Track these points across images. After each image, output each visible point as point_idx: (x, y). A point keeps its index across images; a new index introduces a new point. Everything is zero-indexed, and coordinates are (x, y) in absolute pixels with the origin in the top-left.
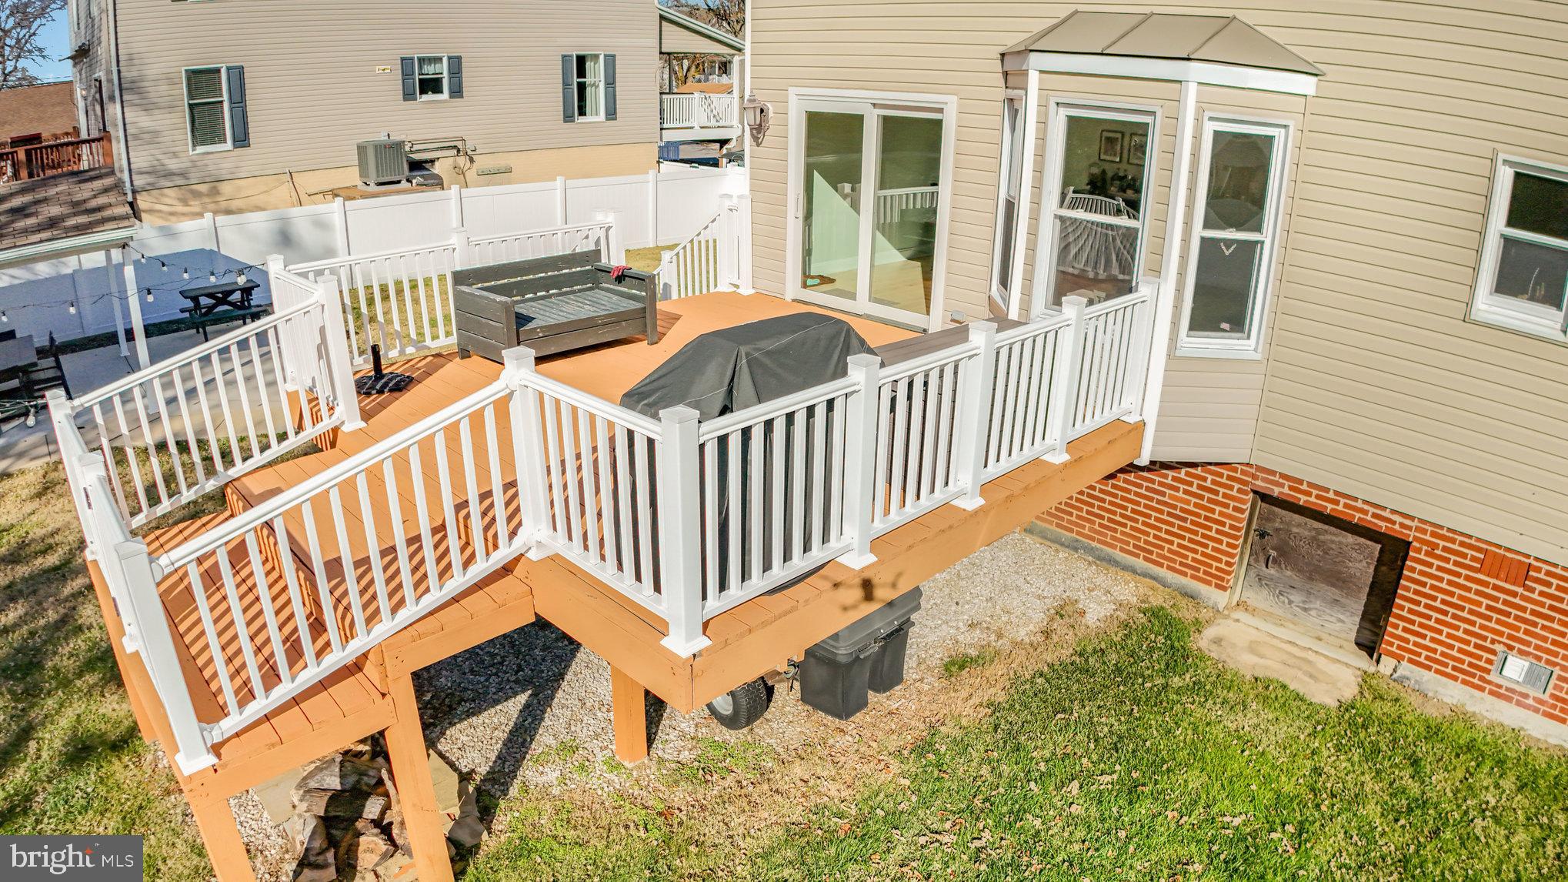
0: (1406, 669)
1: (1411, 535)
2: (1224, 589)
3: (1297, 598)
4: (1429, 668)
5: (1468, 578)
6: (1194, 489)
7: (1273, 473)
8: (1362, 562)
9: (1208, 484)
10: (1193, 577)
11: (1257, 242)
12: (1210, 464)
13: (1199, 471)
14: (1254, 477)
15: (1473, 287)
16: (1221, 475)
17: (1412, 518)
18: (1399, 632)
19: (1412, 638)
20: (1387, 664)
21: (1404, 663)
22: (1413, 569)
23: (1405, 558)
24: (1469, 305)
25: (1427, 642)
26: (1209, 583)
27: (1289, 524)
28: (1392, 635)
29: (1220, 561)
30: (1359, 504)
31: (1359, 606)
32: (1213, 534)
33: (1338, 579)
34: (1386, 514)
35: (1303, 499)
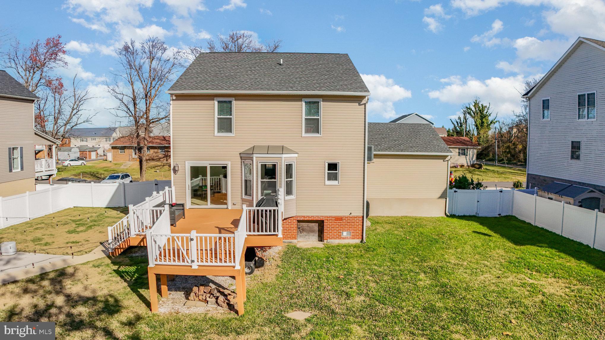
0: (329, 240)
1: (324, 219)
2: (296, 239)
3: (307, 237)
4: (332, 239)
5: (334, 223)
6: (287, 223)
7: (300, 216)
8: (315, 226)
9: (290, 222)
10: (290, 239)
11: (291, 180)
12: (289, 218)
13: (288, 220)
14: (297, 218)
15: (325, 180)
16: (291, 219)
17: (323, 216)
18: (326, 235)
19: (328, 235)
20: (325, 241)
21: (328, 240)
22: (325, 224)
23: (324, 222)
24: (325, 183)
25: (331, 235)
26: (293, 239)
27: (303, 225)
28: (325, 236)
29: (294, 234)
30: (315, 217)
31: (317, 234)
32: (292, 230)
33: (313, 231)
34: (319, 217)
35: (306, 219)
